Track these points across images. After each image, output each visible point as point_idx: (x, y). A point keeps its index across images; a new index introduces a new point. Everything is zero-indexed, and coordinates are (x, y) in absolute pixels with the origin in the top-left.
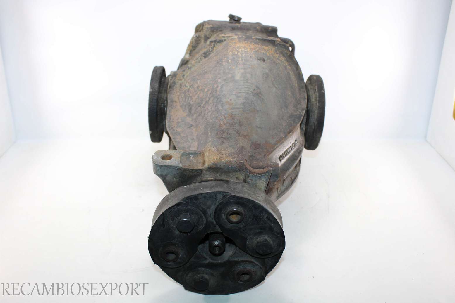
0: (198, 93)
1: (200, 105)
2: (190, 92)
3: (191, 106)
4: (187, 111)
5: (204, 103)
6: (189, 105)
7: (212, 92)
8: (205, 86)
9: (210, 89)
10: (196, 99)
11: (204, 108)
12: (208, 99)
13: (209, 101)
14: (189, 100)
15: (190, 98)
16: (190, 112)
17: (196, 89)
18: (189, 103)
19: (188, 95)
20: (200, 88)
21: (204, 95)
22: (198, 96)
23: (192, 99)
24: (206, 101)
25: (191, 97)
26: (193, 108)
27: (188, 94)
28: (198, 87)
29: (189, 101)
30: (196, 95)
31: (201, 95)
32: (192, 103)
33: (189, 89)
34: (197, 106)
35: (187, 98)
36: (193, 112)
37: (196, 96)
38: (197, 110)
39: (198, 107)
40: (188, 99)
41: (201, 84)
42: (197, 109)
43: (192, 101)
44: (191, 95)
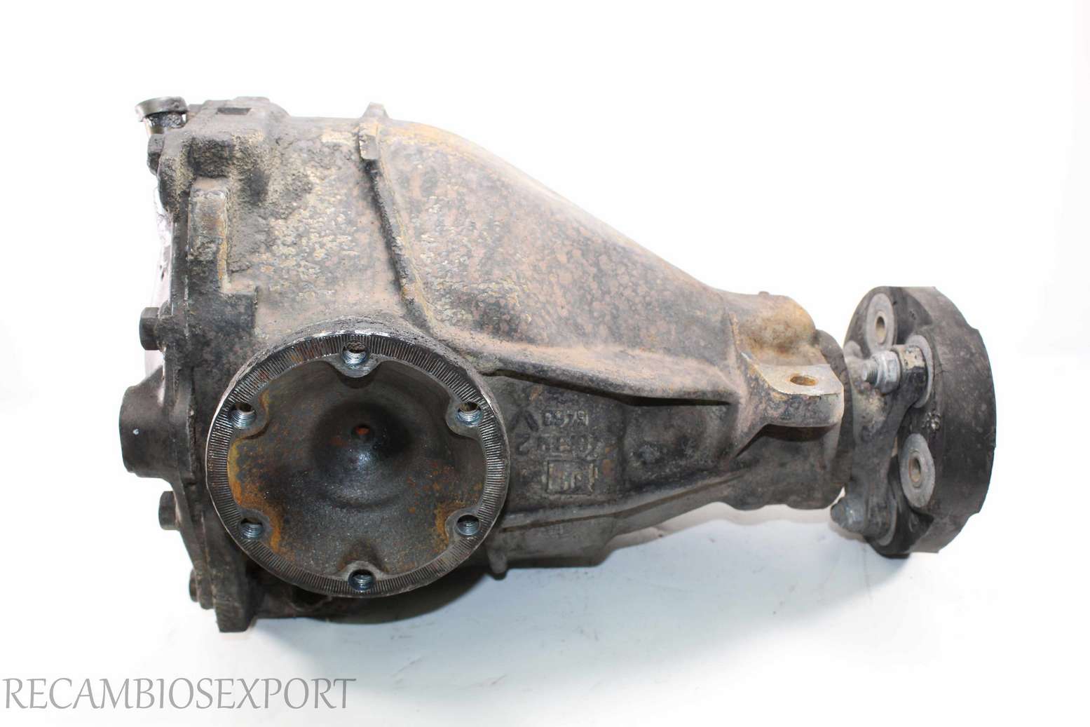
0: (553, 280)
1: (589, 297)
2: (535, 294)
3: (571, 321)
4: (575, 339)
5: (594, 286)
6: (566, 324)
7: (584, 248)
8: (546, 252)
9: (570, 248)
10: (565, 294)
11: (609, 292)
12: (594, 270)
13: (600, 270)
14: (552, 311)
15: (549, 308)
16: (584, 334)
17: (536, 276)
18: (560, 318)
19: (539, 305)
20: (543, 266)
21: (572, 272)
22: (563, 287)
23: (555, 304)
24: (595, 276)
25: (548, 302)
26: (579, 320)
27: (536, 303)
28: (535, 268)
29: (555, 317)
30: (552, 287)
31: (566, 278)
32: (564, 313)
33: (523, 290)
34: (586, 308)
35: (543, 313)
36: (589, 328)
37: (557, 289)
38: (596, 314)
39: (590, 304)
40: (548, 313)
41: (532, 258)
42: (591, 312)
43: (559, 309)
44: (542, 298)
